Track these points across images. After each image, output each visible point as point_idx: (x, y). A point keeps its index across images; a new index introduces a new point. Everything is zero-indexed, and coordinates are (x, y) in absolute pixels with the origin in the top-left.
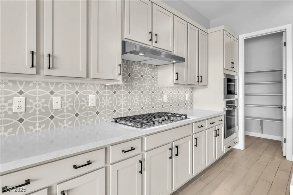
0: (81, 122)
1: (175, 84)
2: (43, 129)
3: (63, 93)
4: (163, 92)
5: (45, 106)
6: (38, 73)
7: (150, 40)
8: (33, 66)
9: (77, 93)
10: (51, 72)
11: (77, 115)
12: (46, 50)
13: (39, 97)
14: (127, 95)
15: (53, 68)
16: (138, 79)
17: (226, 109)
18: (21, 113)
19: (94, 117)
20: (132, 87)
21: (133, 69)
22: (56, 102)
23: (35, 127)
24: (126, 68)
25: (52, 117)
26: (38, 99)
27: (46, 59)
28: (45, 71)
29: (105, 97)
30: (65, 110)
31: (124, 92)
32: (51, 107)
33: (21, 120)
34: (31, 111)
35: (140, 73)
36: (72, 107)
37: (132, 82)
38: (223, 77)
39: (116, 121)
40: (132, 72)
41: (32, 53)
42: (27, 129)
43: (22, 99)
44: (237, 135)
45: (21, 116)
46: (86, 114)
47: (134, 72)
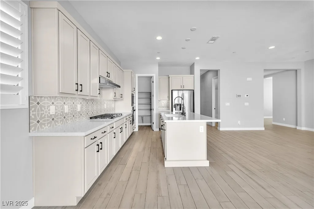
0: (75, 121)
2: (61, 124)
3: (68, 103)
5: (62, 111)
9: (73, 103)
11: (74, 116)
18: (53, 115)
19: (80, 117)
25: (64, 118)
26: (59, 107)
29: (83, 105)
30: (69, 113)
33: (53, 119)
34: (57, 114)
42: (56, 124)
43: (54, 107)
44: (135, 124)
46: (77, 116)
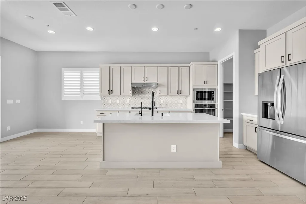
3: (120, 99)
7: (143, 80)
11: (123, 105)
19: (128, 106)
20: (143, 97)
25: (117, 105)
29: (132, 100)
30: (120, 103)
32: (117, 102)
36: (122, 102)
37: (143, 94)
43: (111, 100)
46: (126, 105)
47: (144, 91)
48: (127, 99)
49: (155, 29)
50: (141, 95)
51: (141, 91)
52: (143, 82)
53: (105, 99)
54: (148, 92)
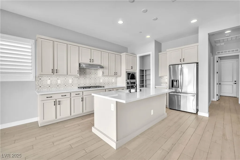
0: (67, 88)
1: (102, 76)
2: (55, 89)
3: (61, 79)
4: (100, 79)
5: (56, 82)
6: (53, 74)
7: (90, 62)
8: (52, 73)
9: (66, 79)
10: (57, 74)
11: (66, 86)
12: (55, 68)
13: (54, 80)
14: (84, 80)
15: (57, 73)
16: (88, 74)
17: (127, 85)
18: (50, 84)
19: (71, 86)
20: (86, 77)
21: (86, 71)
22: (59, 82)
23: (53, 88)
24: (84, 71)
25: (58, 86)
26: (54, 81)
27: (56, 71)
28: (55, 74)
29: (75, 80)
30: (62, 84)
31: (83, 79)
32: (58, 83)
33: (50, 86)
34: (52, 84)
35: (89, 72)
36: (64, 83)
37: (86, 75)
38: (125, 72)
39: (79, 88)
40: (86, 72)
41: (52, 69)
42: (51, 89)
43: (50, 81)
45: (49, 85)
46: (69, 85)
47: (87, 72)
48: (70, 79)
49: (120, 22)
50: (84, 75)
51: (84, 72)
52: (90, 63)
53: (40, 79)
54: (90, 73)
